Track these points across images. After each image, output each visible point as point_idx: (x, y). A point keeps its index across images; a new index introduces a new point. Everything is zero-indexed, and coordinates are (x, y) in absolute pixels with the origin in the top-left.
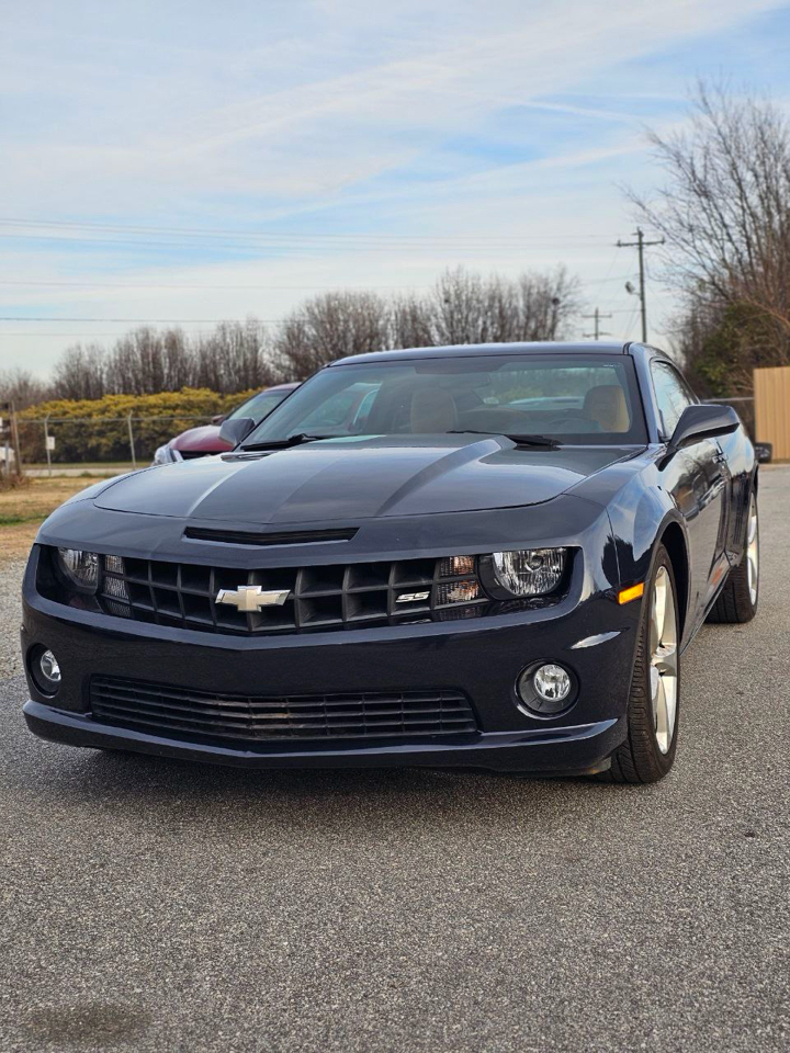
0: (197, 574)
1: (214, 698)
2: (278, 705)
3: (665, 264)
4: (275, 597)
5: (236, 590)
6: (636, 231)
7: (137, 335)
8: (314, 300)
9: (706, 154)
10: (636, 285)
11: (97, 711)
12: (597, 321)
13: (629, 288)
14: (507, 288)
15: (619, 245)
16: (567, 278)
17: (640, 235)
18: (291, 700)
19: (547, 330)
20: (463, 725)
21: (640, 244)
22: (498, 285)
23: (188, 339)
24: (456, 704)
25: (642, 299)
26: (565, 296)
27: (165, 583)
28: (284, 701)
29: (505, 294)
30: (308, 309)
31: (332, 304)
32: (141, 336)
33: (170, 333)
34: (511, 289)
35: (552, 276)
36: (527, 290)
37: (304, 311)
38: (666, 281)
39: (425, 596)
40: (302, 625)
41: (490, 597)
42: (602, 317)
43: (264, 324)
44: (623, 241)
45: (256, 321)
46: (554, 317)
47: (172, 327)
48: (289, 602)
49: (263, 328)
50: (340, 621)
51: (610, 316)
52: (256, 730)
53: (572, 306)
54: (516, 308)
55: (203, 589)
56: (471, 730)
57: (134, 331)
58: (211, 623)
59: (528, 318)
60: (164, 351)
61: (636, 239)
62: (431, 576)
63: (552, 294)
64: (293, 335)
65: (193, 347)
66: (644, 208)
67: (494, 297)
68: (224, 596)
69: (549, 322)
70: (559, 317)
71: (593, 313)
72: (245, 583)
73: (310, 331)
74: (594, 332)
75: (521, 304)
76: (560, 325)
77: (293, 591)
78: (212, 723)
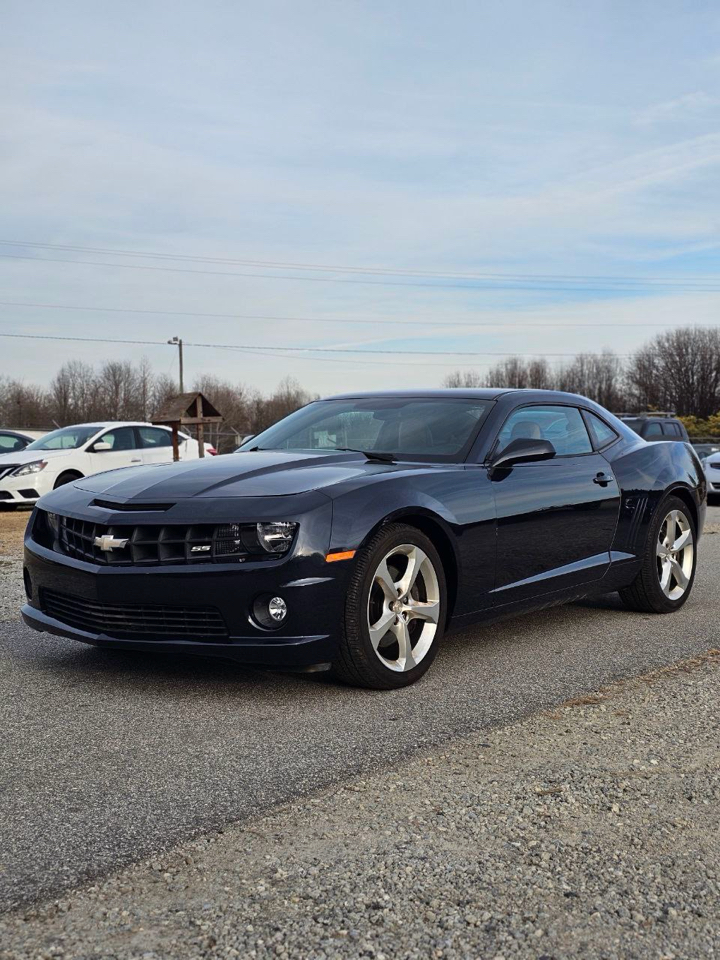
0: (92, 528)
4: (120, 542)
5: (103, 537)
7: (506, 365)
8: (665, 335)
23: (550, 369)
30: (659, 343)
31: (682, 339)
32: (509, 367)
33: (535, 363)
37: (655, 344)
39: (208, 548)
40: (135, 561)
43: (619, 357)
45: (610, 355)
47: (538, 359)
49: (617, 360)
50: (157, 560)
52: (107, 624)
55: (91, 537)
57: (504, 361)
60: (529, 379)
62: (211, 536)
64: (644, 366)
65: (554, 376)
68: (97, 541)
72: (107, 533)
73: (659, 362)
77: (130, 540)
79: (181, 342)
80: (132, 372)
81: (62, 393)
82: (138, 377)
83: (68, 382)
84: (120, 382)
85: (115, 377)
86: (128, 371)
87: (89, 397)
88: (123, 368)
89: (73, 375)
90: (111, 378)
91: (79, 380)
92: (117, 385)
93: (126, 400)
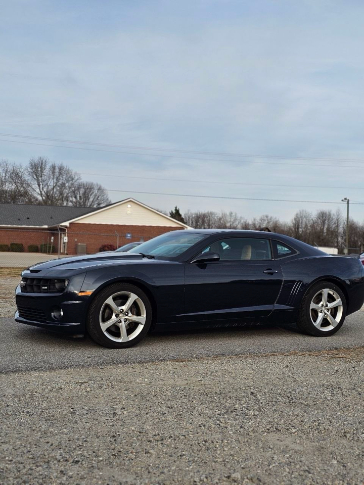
79: (348, 200)
80: (332, 216)
81: (297, 225)
82: (335, 218)
83: (299, 220)
84: (325, 220)
85: (323, 218)
86: (330, 215)
87: (309, 227)
88: (328, 213)
89: (301, 217)
90: (321, 218)
91: (305, 219)
92: (324, 222)
93: (328, 229)
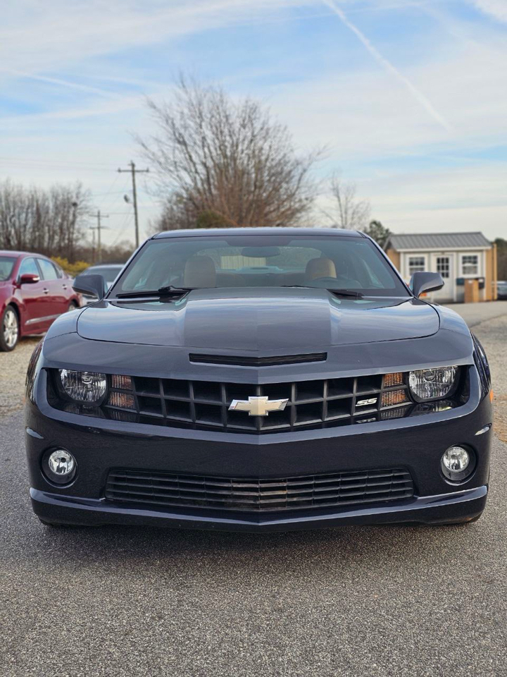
0: (210, 388)
1: (228, 481)
2: (281, 485)
3: (157, 185)
4: (278, 404)
5: (247, 399)
6: (130, 163)
9: (182, 118)
10: (131, 197)
11: (109, 497)
12: (99, 219)
13: (126, 199)
14: (41, 195)
15: (120, 171)
16: (83, 190)
17: (133, 165)
18: (290, 480)
19: (69, 223)
20: (404, 493)
21: (133, 172)
22: (35, 192)
24: (401, 477)
25: (135, 206)
26: (81, 202)
27: (177, 395)
28: (285, 481)
29: (40, 199)
34: (44, 195)
35: (73, 188)
36: (55, 197)
38: (158, 195)
39: (373, 401)
40: (295, 424)
41: (414, 401)
42: (103, 216)
44: (122, 169)
46: (74, 216)
48: (288, 408)
50: (320, 420)
51: (108, 216)
52: (261, 504)
53: (86, 208)
54: (48, 208)
55: (215, 400)
56: (409, 496)
58: (222, 425)
59: (57, 214)
61: (130, 168)
62: (379, 387)
63: (74, 200)
66: (146, 148)
67: (33, 199)
68: (236, 404)
69: (71, 218)
70: (77, 215)
71: (96, 214)
72: (254, 394)
74: (97, 226)
75: (51, 205)
76: (78, 219)
77: (290, 400)
78: (223, 500)
